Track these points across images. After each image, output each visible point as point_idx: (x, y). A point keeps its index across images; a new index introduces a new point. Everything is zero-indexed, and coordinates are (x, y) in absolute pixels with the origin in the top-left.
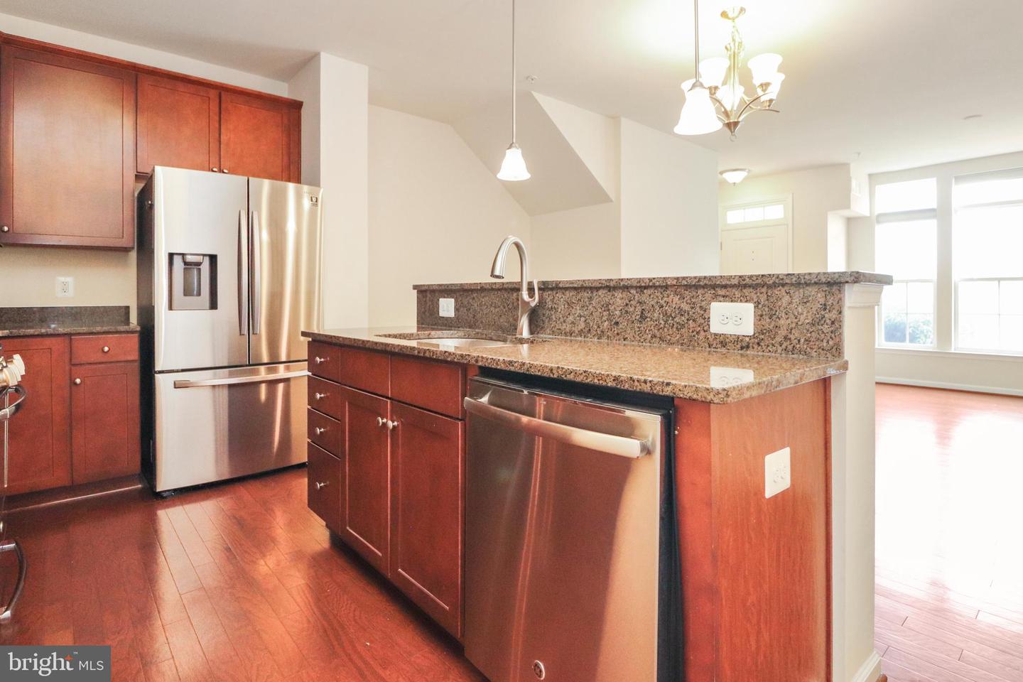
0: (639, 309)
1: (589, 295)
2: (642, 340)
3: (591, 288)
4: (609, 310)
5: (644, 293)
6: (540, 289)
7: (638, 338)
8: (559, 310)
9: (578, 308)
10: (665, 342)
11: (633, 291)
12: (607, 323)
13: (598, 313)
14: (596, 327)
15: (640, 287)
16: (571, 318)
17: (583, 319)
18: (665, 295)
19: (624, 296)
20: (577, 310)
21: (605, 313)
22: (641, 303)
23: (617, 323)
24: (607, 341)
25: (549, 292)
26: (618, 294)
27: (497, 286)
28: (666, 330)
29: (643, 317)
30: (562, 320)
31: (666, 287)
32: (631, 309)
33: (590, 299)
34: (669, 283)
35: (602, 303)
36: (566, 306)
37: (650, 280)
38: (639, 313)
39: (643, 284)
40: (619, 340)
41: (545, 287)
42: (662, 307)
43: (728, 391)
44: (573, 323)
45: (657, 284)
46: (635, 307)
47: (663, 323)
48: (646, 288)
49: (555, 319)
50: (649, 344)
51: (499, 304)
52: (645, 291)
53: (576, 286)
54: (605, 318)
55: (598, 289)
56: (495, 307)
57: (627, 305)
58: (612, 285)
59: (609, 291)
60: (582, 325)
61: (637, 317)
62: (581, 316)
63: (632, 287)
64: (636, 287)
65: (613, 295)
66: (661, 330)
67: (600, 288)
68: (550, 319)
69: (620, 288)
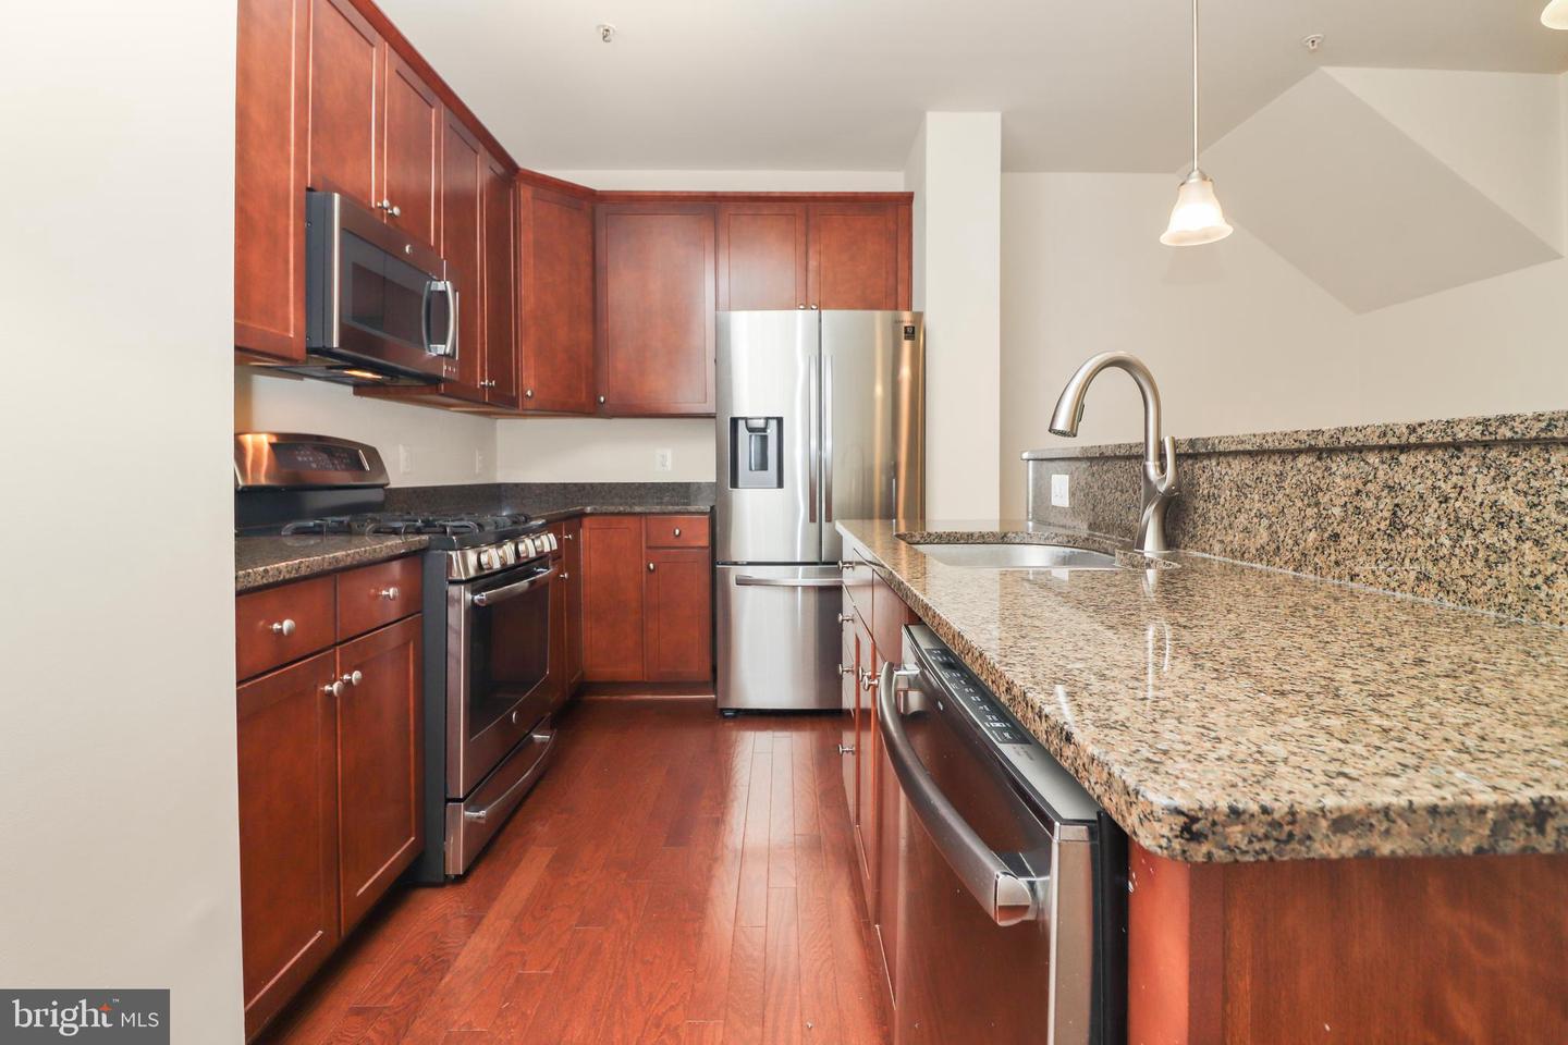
0: (1387, 502)
1: (1278, 468)
2: (1394, 584)
3: (1280, 452)
4: (1317, 504)
5: (1398, 463)
6: (1178, 457)
7: (1385, 579)
8: (1222, 500)
9: (1257, 497)
10: (1452, 597)
11: (1373, 459)
12: (1313, 535)
13: (1294, 511)
14: (1291, 542)
15: (1391, 448)
16: (1242, 518)
17: (1265, 522)
18: (1455, 470)
19: (1353, 470)
20: (1254, 502)
21: (1311, 511)
22: (1391, 488)
23: (1335, 537)
24: (1312, 577)
25: (1205, 463)
26: (1340, 465)
27: (1123, 451)
28: (1455, 562)
29: (1396, 526)
30: (1226, 522)
31: (1457, 447)
32: (1369, 504)
33: (1281, 476)
34: (1461, 435)
35: (1305, 487)
36: (1234, 493)
37: (1412, 430)
38: (1387, 514)
39: (1394, 441)
40: (1340, 578)
41: (1192, 454)
42: (1446, 500)
44: (1246, 530)
45: (1430, 438)
46: (1378, 498)
47: (1448, 543)
48: (1405, 448)
49: (1213, 520)
50: (1410, 596)
51: (1128, 484)
52: (1402, 458)
53: (1249, 447)
54: (1309, 523)
55: (1295, 453)
56: (1122, 491)
57: (1358, 492)
58: (1321, 444)
59: (1320, 459)
60: (1263, 537)
61: (1382, 527)
62: (1260, 516)
63: (1371, 449)
64: (1381, 449)
65: (1328, 469)
66: (1442, 564)
67: (1300, 452)
68: (1206, 520)
69: (1342, 451)
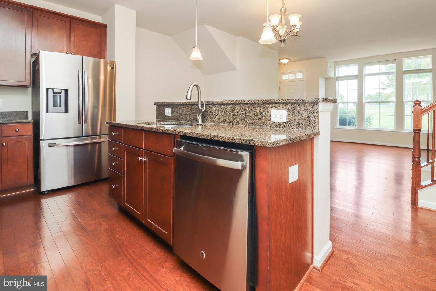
0: (244, 112)
1: (225, 107)
2: (245, 125)
3: (226, 104)
4: (233, 113)
5: (246, 106)
6: (206, 104)
7: (244, 124)
8: (214, 113)
9: (221, 112)
10: (254, 125)
11: (242, 105)
12: (232, 118)
13: (228, 114)
14: (228, 120)
15: (245, 104)
16: (218, 116)
17: (223, 116)
18: (254, 107)
19: (239, 107)
20: (221, 113)
21: (231, 114)
22: (245, 110)
23: (236, 118)
24: (232, 125)
25: (210, 106)
26: (237, 107)
27: (189, 103)
28: (254, 120)
29: (246, 115)
30: (214, 117)
31: (254, 104)
32: (241, 112)
33: (226, 108)
34: (256, 102)
35: (230, 110)
36: (216, 111)
37: (249, 101)
38: (244, 114)
39: (246, 103)
40: (237, 125)
41: (208, 104)
42: (253, 111)
43: (273, 143)
44: (219, 118)
45: (251, 102)
46: (243, 112)
47: (253, 118)
48: (247, 104)
49: (212, 116)
50: (248, 126)
51: (190, 110)
52: (247, 105)
53: (220, 103)
54: (231, 116)
55: (229, 104)
56: (188, 112)
57: (240, 111)
58: (234, 103)
59: (233, 105)
60: (222, 119)
61: (244, 116)
62: (222, 115)
63: (242, 104)
64: (243, 104)
65: (234, 107)
66: (252, 121)
67: (230, 104)
68: (210, 117)
69: (237, 104)
